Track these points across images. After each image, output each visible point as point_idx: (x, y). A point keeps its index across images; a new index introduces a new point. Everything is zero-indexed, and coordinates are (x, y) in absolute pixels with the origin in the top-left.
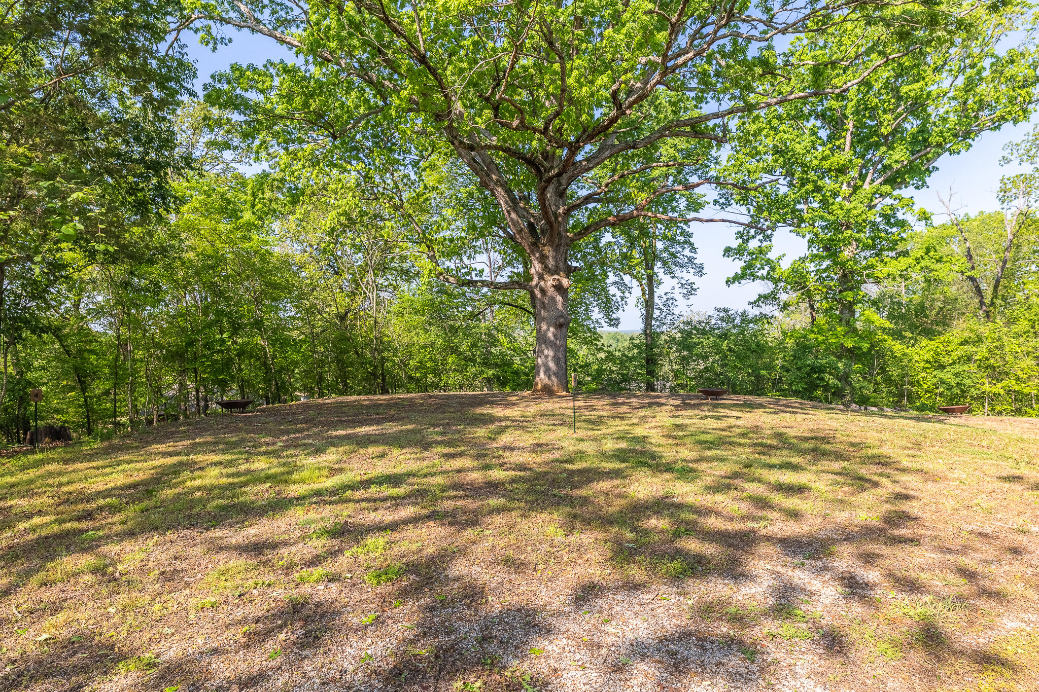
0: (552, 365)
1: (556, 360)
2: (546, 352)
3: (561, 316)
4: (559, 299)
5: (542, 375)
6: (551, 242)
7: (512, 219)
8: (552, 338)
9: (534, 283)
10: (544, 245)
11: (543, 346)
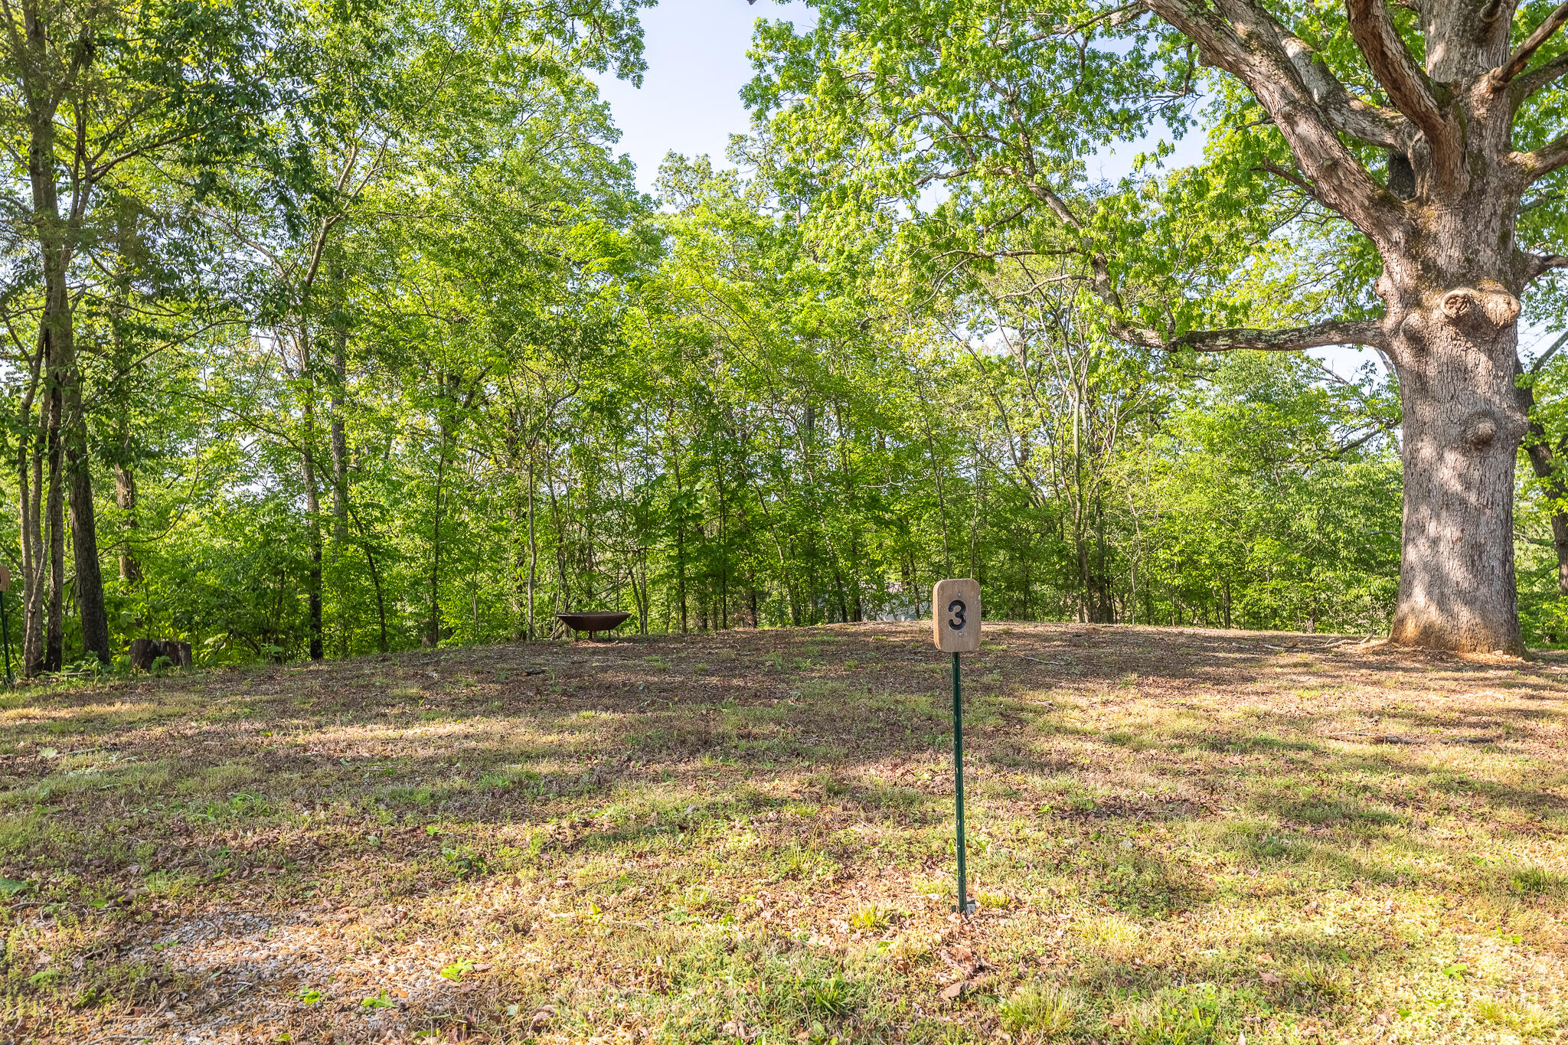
0: (1456, 571)
1: (1473, 554)
2: (1432, 528)
3: (1487, 414)
4: (1478, 361)
5: (1419, 596)
6: (1444, 186)
7: (1302, 139)
8: (1456, 487)
9: (1389, 323)
10: (1422, 202)
11: (1425, 511)
